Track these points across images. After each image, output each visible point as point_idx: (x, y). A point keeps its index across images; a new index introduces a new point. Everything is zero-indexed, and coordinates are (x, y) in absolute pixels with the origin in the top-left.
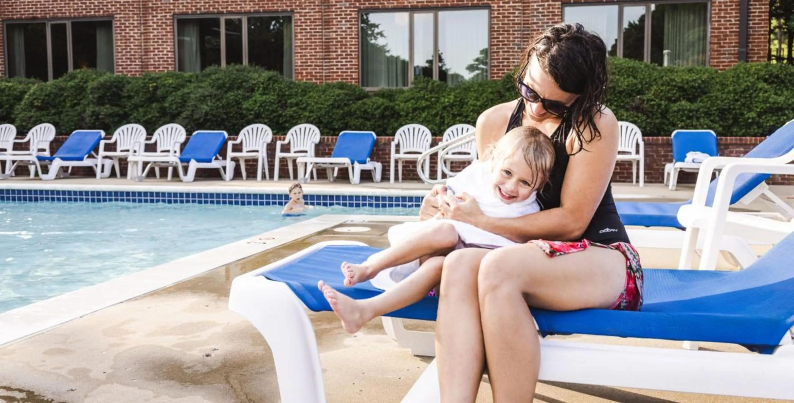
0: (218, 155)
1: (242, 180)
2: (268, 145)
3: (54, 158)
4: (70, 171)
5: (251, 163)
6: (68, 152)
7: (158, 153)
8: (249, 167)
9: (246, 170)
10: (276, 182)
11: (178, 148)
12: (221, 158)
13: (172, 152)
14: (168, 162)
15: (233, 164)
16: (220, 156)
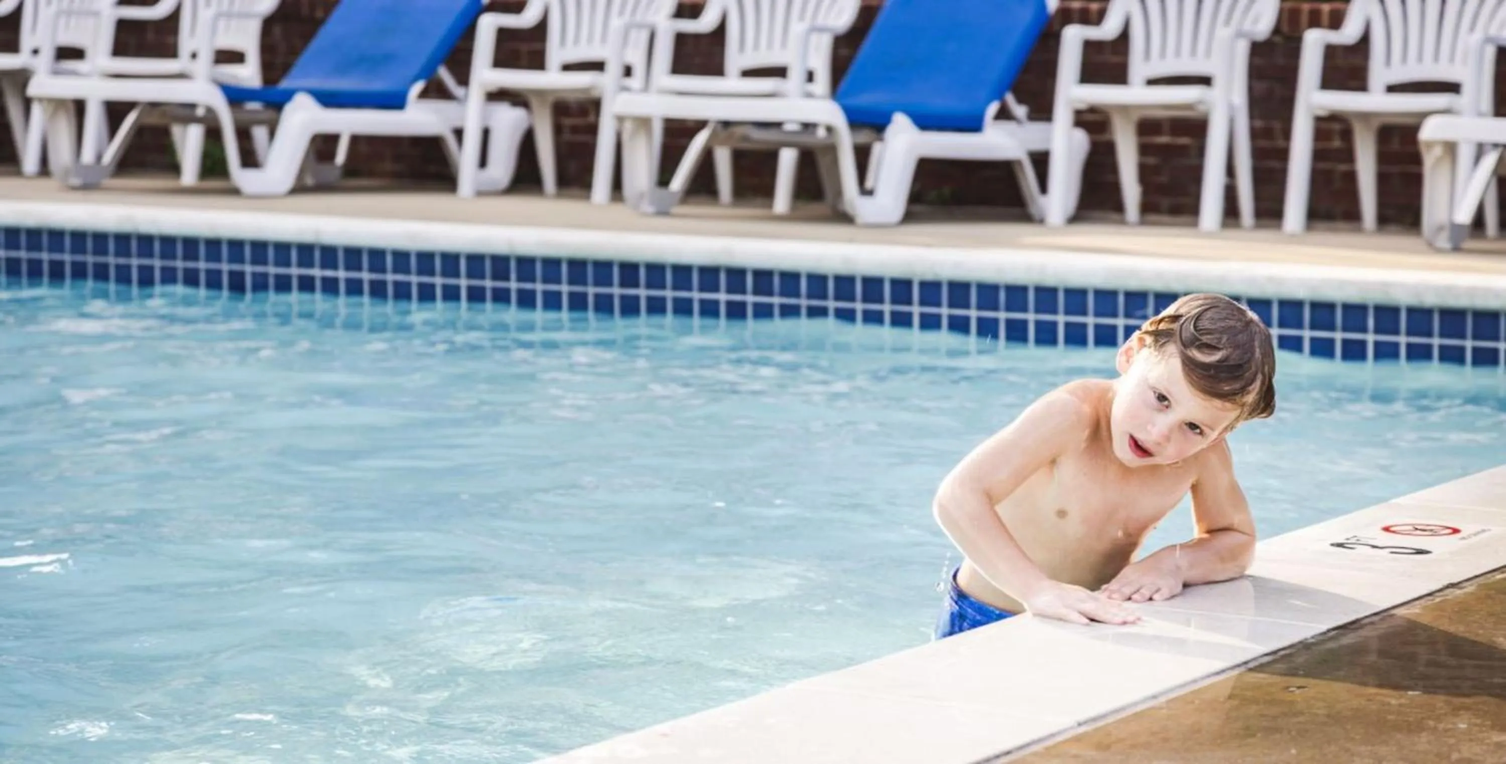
0: (1010, 98)
1: (1123, 222)
2: (1257, 49)
3: (288, 95)
4: (341, 155)
5: (1163, 139)
6: (344, 67)
7: (731, 82)
8: (1151, 160)
9: (1145, 174)
10: (1293, 238)
11: (821, 63)
12: (1020, 111)
13: (796, 76)
14: (778, 125)
15: (1081, 139)
16: (1020, 100)
